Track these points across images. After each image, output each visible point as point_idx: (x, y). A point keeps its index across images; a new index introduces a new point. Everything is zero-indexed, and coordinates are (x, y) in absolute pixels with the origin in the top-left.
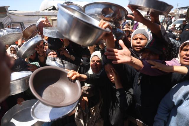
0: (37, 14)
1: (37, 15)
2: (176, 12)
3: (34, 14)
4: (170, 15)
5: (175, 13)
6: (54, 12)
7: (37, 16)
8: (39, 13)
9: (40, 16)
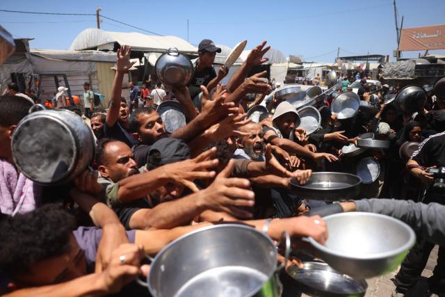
2: (341, 66)
3: (81, 58)
5: (340, 68)
7: (86, 63)
9: (93, 63)
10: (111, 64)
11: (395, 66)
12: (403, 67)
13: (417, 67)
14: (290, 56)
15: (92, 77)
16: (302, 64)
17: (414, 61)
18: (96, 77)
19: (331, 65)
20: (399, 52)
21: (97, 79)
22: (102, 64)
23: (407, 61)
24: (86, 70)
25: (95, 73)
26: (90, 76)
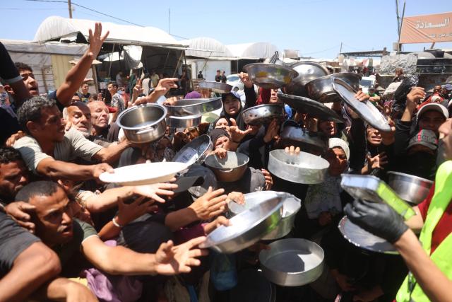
0: (39, 50)
1: (37, 53)
2: (342, 62)
3: (31, 50)
4: (333, 68)
5: (340, 64)
6: (81, 48)
7: (39, 55)
8: (44, 48)
9: (47, 56)
10: (71, 57)
11: (393, 61)
12: (403, 62)
13: (420, 62)
14: (286, 51)
15: (46, 72)
16: (299, 59)
17: (416, 55)
18: (50, 72)
19: (331, 61)
20: (400, 45)
21: (53, 74)
22: (59, 57)
23: (408, 54)
24: (37, 63)
25: (49, 67)
26: (43, 70)
